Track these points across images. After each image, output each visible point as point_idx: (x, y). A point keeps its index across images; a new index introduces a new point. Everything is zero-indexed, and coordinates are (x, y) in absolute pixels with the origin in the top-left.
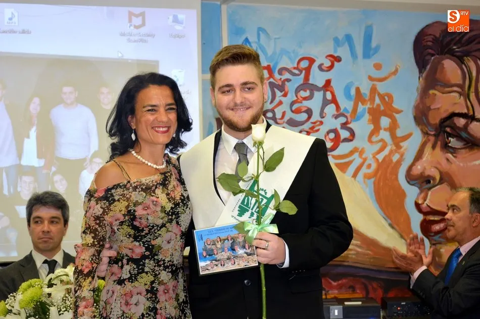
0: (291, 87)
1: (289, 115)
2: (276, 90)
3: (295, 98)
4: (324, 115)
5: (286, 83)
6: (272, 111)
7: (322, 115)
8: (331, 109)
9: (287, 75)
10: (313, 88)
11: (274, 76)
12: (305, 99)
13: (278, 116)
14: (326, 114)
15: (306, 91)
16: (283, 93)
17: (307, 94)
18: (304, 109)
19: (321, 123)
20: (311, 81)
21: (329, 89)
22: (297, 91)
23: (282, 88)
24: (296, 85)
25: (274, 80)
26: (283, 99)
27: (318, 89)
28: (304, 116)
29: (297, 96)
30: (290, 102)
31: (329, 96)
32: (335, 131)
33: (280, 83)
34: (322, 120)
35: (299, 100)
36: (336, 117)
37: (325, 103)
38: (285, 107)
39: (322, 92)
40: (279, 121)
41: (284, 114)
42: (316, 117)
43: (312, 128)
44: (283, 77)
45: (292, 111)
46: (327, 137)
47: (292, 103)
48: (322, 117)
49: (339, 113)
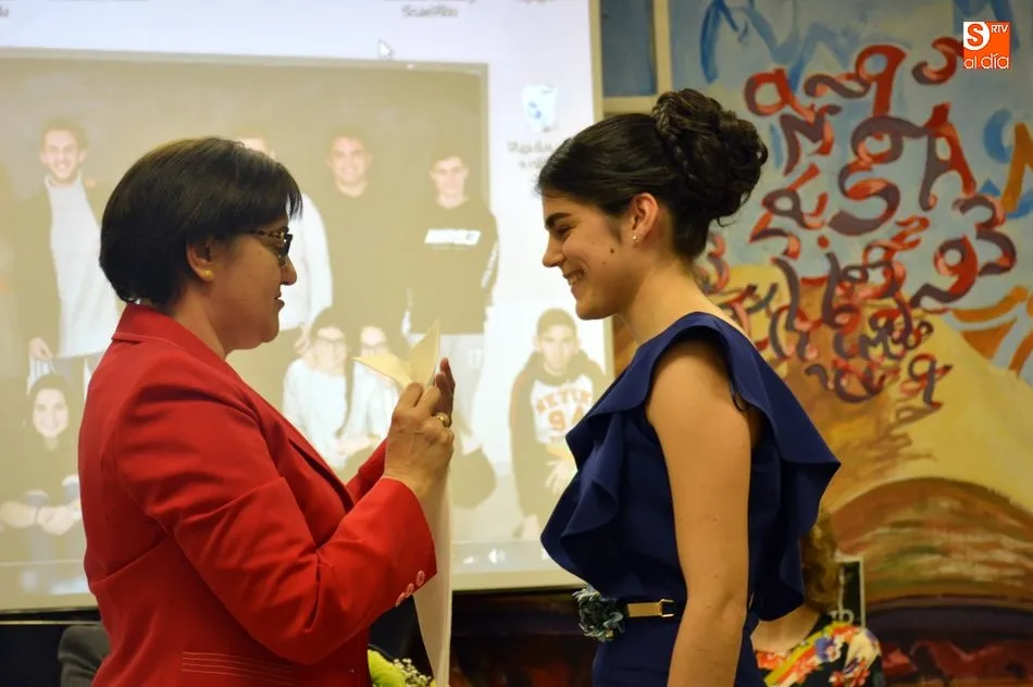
0: (839, 128)
1: (837, 204)
2: (801, 137)
3: (851, 158)
4: (931, 201)
5: (828, 117)
6: (791, 193)
7: (925, 202)
8: (948, 187)
9: (828, 97)
10: (900, 130)
11: (794, 97)
12: (881, 159)
13: (808, 206)
14: (936, 199)
15: (879, 137)
16: (819, 144)
17: (885, 145)
18: (876, 187)
19: (924, 223)
20: (894, 112)
21: (943, 130)
22: (857, 138)
23: (815, 131)
24: (854, 123)
25: (796, 110)
26: (820, 161)
27: (915, 132)
28: (874, 207)
29: (856, 153)
30: (837, 169)
31: (943, 150)
32: (961, 245)
33: (811, 118)
34: (927, 215)
35: (862, 163)
36: (964, 206)
37: (934, 169)
38: (825, 183)
39: (924, 141)
40: (809, 220)
41: (823, 200)
42: (909, 207)
43: (899, 238)
44: (819, 103)
45: (845, 193)
46: (941, 262)
47: (845, 172)
48: (926, 207)
49: (971, 195)
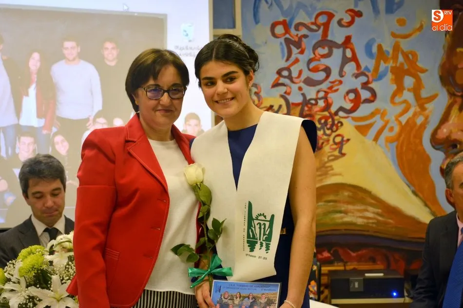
0: (308, 44)
1: (306, 74)
2: (292, 47)
3: (312, 56)
4: (344, 74)
5: (303, 39)
6: (288, 69)
7: (341, 74)
8: (350, 68)
9: (304, 31)
10: (332, 45)
11: (290, 31)
12: (324, 56)
13: (295, 74)
14: (345, 73)
15: (324, 48)
16: (300, 50)
17: (325, 51)
18: (322, 67)
19: (341, 82)
20: (329, 38)
21: (349, 46)
22: (315, 48)
23: (298, 44)
24: (314, 42)
25: (291, 36)
26: (300, 57)
27: (338, 46)
28: (321, 75)
29: (314, 54)
30: (307, 60)
31: (349, 54)
32: (355, 91)
33: (296, 39)
34: (342, 79)
35: (316, 58)
36: (357, 76)
37: (345, 61)
38: (302, 65)
39: (341, 50)
40: (295, 80)
41: (300, 72)
42: (334, 76)
43: (331, 88)
44: (300, 33)
45: (309, 70)
46: (347, 98)
47: (310, 61)
48: (342, 76)
49: (359, 72)
